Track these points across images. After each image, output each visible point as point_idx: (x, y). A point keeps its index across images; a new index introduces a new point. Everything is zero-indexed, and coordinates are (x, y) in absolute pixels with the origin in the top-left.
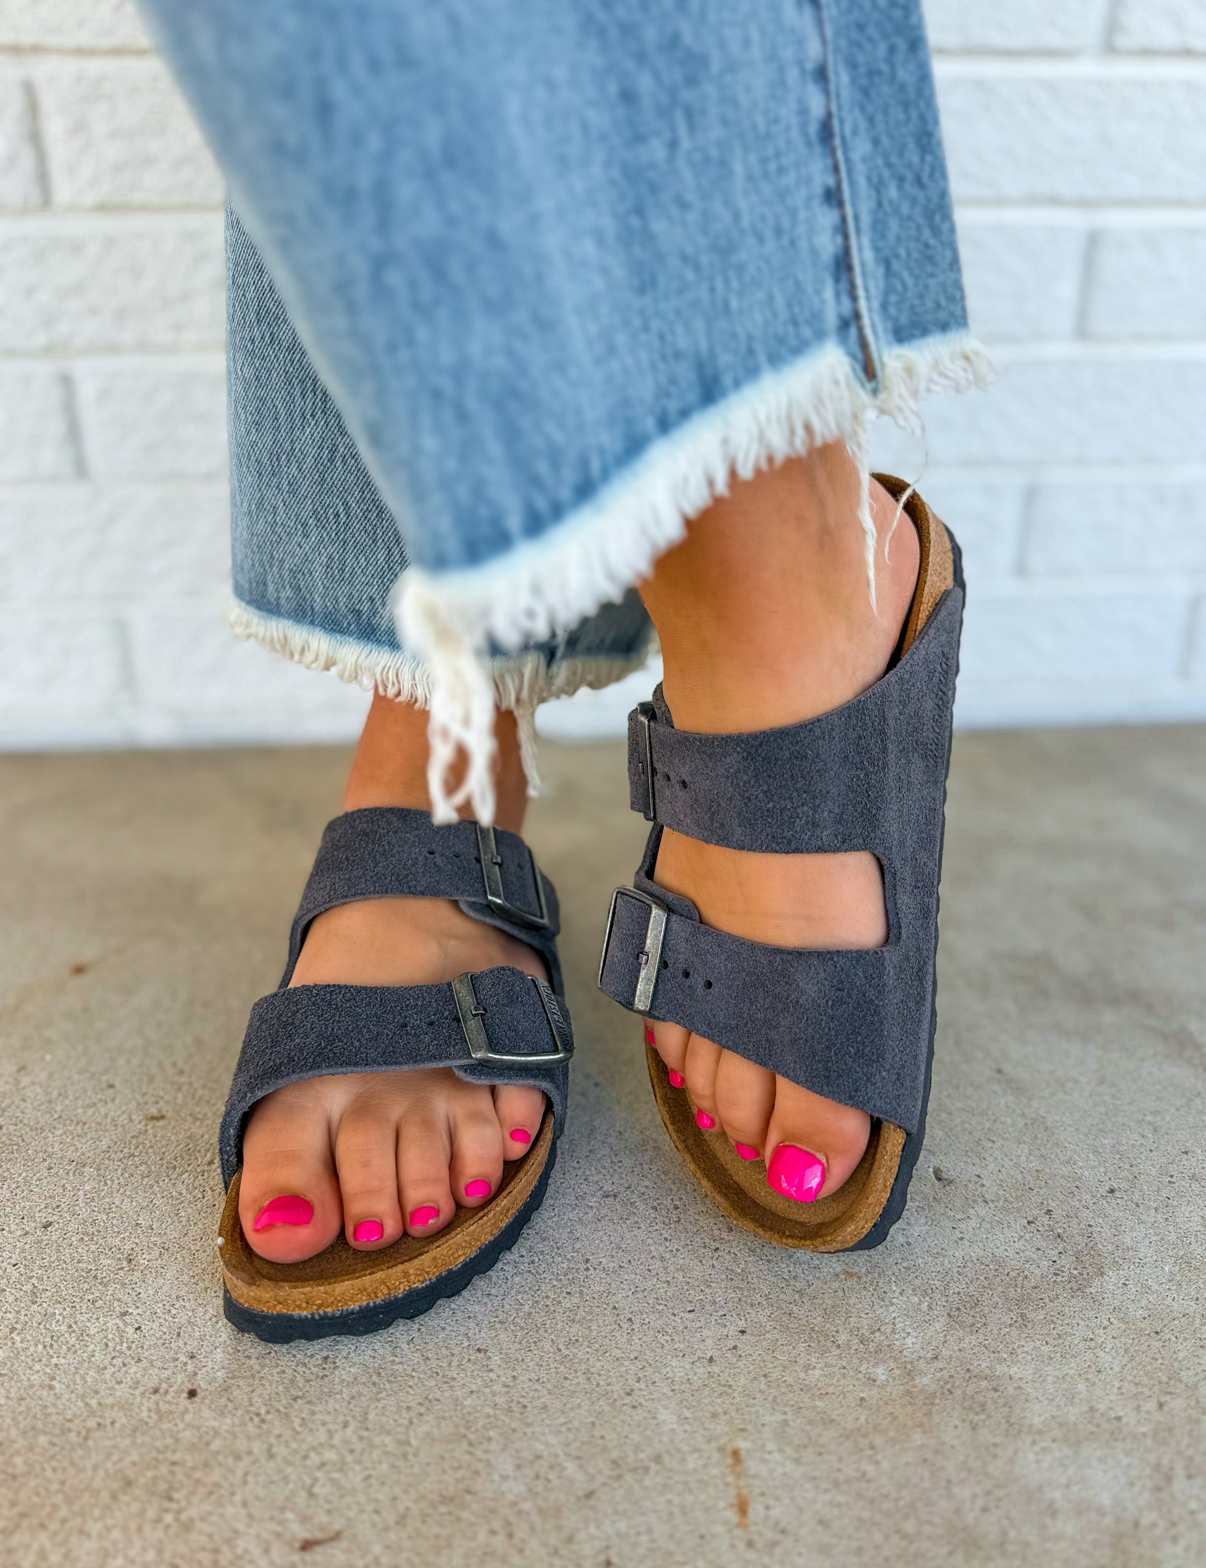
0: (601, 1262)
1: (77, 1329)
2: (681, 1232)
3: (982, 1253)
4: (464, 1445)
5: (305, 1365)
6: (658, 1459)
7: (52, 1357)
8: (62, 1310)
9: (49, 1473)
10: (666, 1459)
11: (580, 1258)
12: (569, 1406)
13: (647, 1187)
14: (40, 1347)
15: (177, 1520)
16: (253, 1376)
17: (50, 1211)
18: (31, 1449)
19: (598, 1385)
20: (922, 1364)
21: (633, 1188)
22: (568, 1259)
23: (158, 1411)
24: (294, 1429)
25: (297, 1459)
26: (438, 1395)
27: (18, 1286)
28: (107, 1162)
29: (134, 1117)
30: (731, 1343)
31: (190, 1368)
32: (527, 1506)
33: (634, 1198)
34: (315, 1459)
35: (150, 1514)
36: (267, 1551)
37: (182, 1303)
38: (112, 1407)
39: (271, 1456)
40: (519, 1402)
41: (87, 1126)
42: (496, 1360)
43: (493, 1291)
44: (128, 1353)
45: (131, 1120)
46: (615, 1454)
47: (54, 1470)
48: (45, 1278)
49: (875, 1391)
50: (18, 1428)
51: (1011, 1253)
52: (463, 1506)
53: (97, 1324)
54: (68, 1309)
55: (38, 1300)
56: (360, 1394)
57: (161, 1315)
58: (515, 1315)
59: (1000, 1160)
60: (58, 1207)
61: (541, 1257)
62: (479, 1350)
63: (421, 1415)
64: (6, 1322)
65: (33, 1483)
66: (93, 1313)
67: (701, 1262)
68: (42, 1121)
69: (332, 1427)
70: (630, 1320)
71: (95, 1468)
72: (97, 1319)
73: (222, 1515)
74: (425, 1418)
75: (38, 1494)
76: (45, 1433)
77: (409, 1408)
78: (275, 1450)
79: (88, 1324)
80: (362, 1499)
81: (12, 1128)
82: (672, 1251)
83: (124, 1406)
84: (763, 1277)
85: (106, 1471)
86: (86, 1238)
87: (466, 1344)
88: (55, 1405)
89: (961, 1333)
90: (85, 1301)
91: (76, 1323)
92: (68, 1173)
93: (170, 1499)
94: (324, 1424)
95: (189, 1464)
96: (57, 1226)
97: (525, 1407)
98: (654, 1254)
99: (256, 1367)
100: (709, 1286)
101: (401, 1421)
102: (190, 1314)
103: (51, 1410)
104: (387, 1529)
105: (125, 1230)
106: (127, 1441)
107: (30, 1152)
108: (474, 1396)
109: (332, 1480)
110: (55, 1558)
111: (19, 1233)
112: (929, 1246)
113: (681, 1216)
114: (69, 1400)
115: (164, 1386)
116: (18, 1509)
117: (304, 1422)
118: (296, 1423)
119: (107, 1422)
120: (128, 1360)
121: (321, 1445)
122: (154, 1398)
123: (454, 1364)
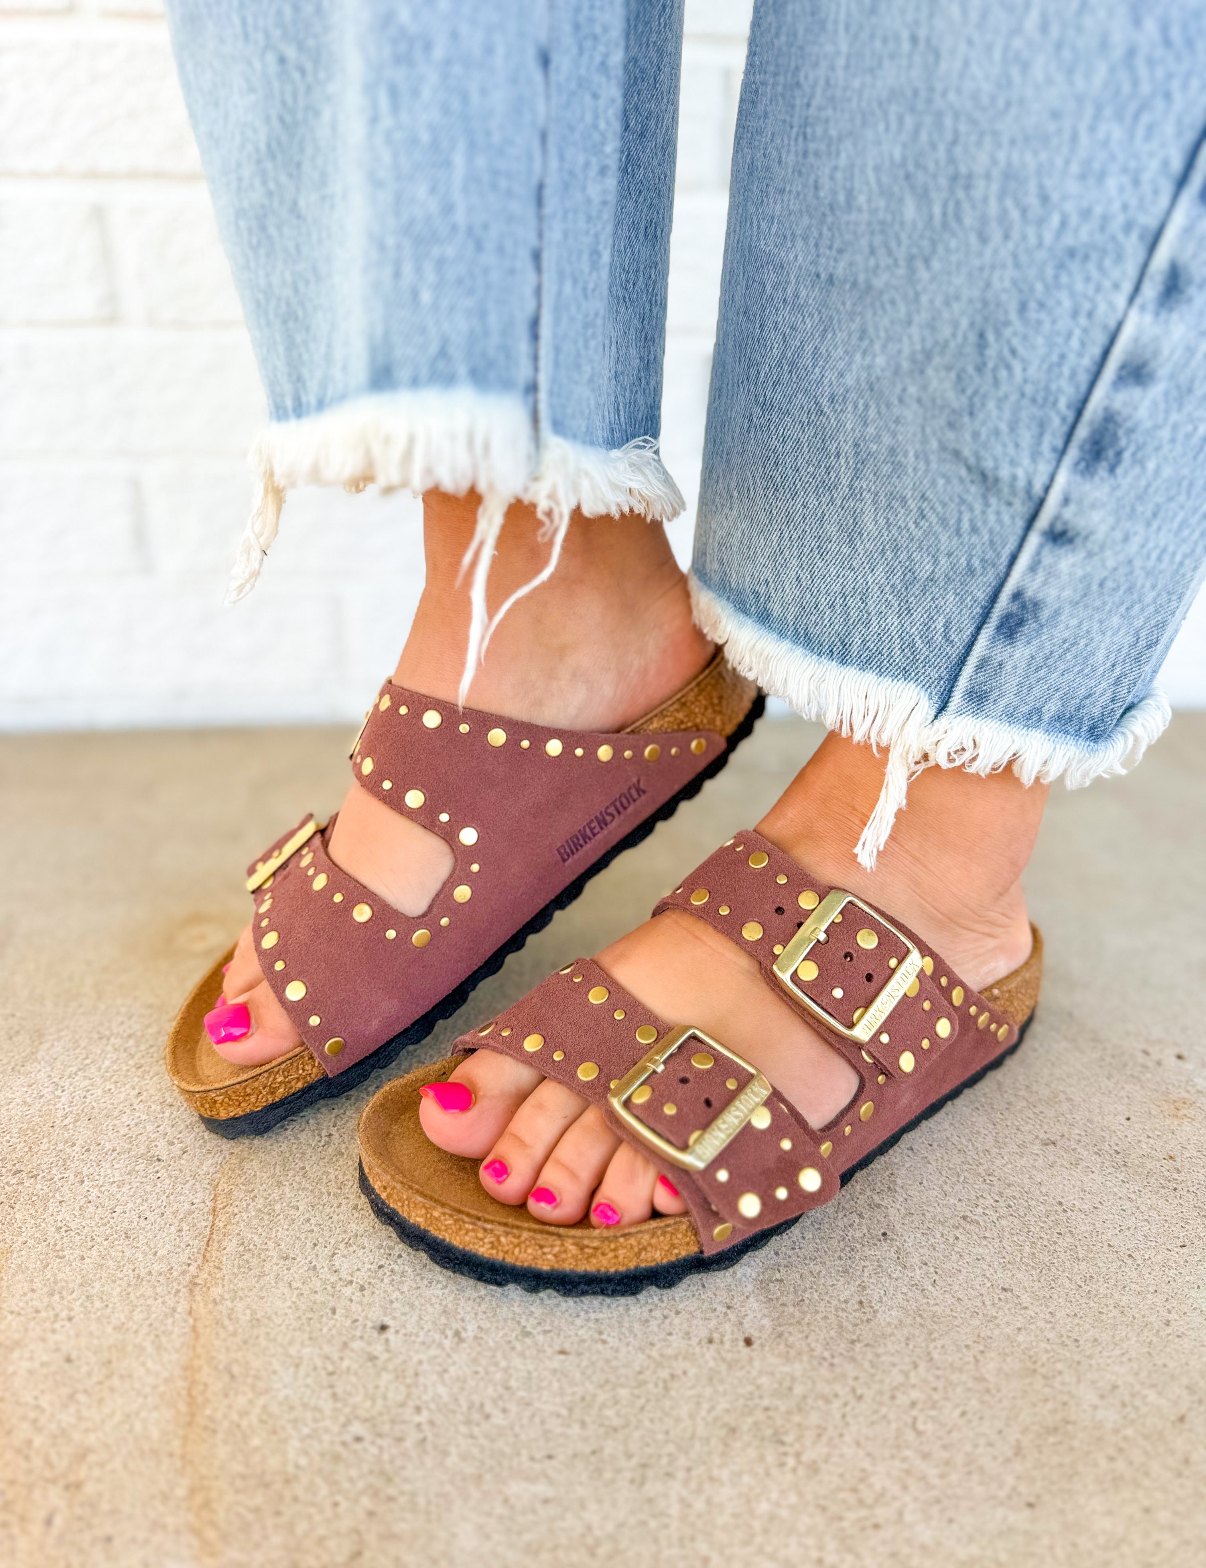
0: (1074, 1204)
2: (1134, 1175)
4: (1039, 1379)
5: (843, 1310)
9: (647, 1424)
11: (1053, 1201)
12: (1117, 1338)
15: (799, 1462)
16: (799, 1323)
18: (616, 1401)
19: (1134, 1318)
21: (1067, 1136)
22: (1042, 1203)
23: (724, 1360)
24: (867, 1371)
25: (885, 1399)
26: (989, 1333)
31: (733, 1317)
32: (1129, 1432)
33: (1073, 1145)
34: (903, 1399)
35: (770, 1458)
36: (905, 1488)
38: (676, 1357)
39: (859, 1398)
40: (1068, 1337)
42: (1025, 1299)
43: (987, 1235)
46: (1185, 1380)
47: (652, 1420)
50: (592, 1383)
52: (1070, 1436)
56: (914, 1335)
58: (1020, 1255)
61: (1015, 1201)
62: (1004, 1289)
63: (982, 1352)
65: (637, 1435)
67: (1167, 1201)
69: (904, 1368)
70: (1130, 1256)
71: (692, 1416)
73: (842, 1456)
74: (987, 1355)
75: (648, 1445)
76: (622, 1386)
77: (968, 1347)
78: (859, 1392)
80: (969, 1433)
82: (1135, 1192)
83: (687, 1356)
85: (704, 1419)
87: (989, 1284)
88: (617, 1358)
93: (782, 1443)
94: (893, 1365)
95: (783, 1409)
97: (1076, 1341)
98: (1120, 1195)
99: (797, 1314)
100: (1187, 1223)
101: (966, 1359)
103: (614, 1363)
104: (1009, 1461)
106: (709, 1390)
108: (1023, 1332)
109: (931, 1418)
110: (699, 1505)
114: (628, 1352)
115: (716, 1336)
116: (634, 1461)
117: (873, 1364)
118: (867, 1365)
119: (679, 1372)
120: (666, 1312)
121: (902, 1385)
122: (713, 1347)
123: (988, 1303)
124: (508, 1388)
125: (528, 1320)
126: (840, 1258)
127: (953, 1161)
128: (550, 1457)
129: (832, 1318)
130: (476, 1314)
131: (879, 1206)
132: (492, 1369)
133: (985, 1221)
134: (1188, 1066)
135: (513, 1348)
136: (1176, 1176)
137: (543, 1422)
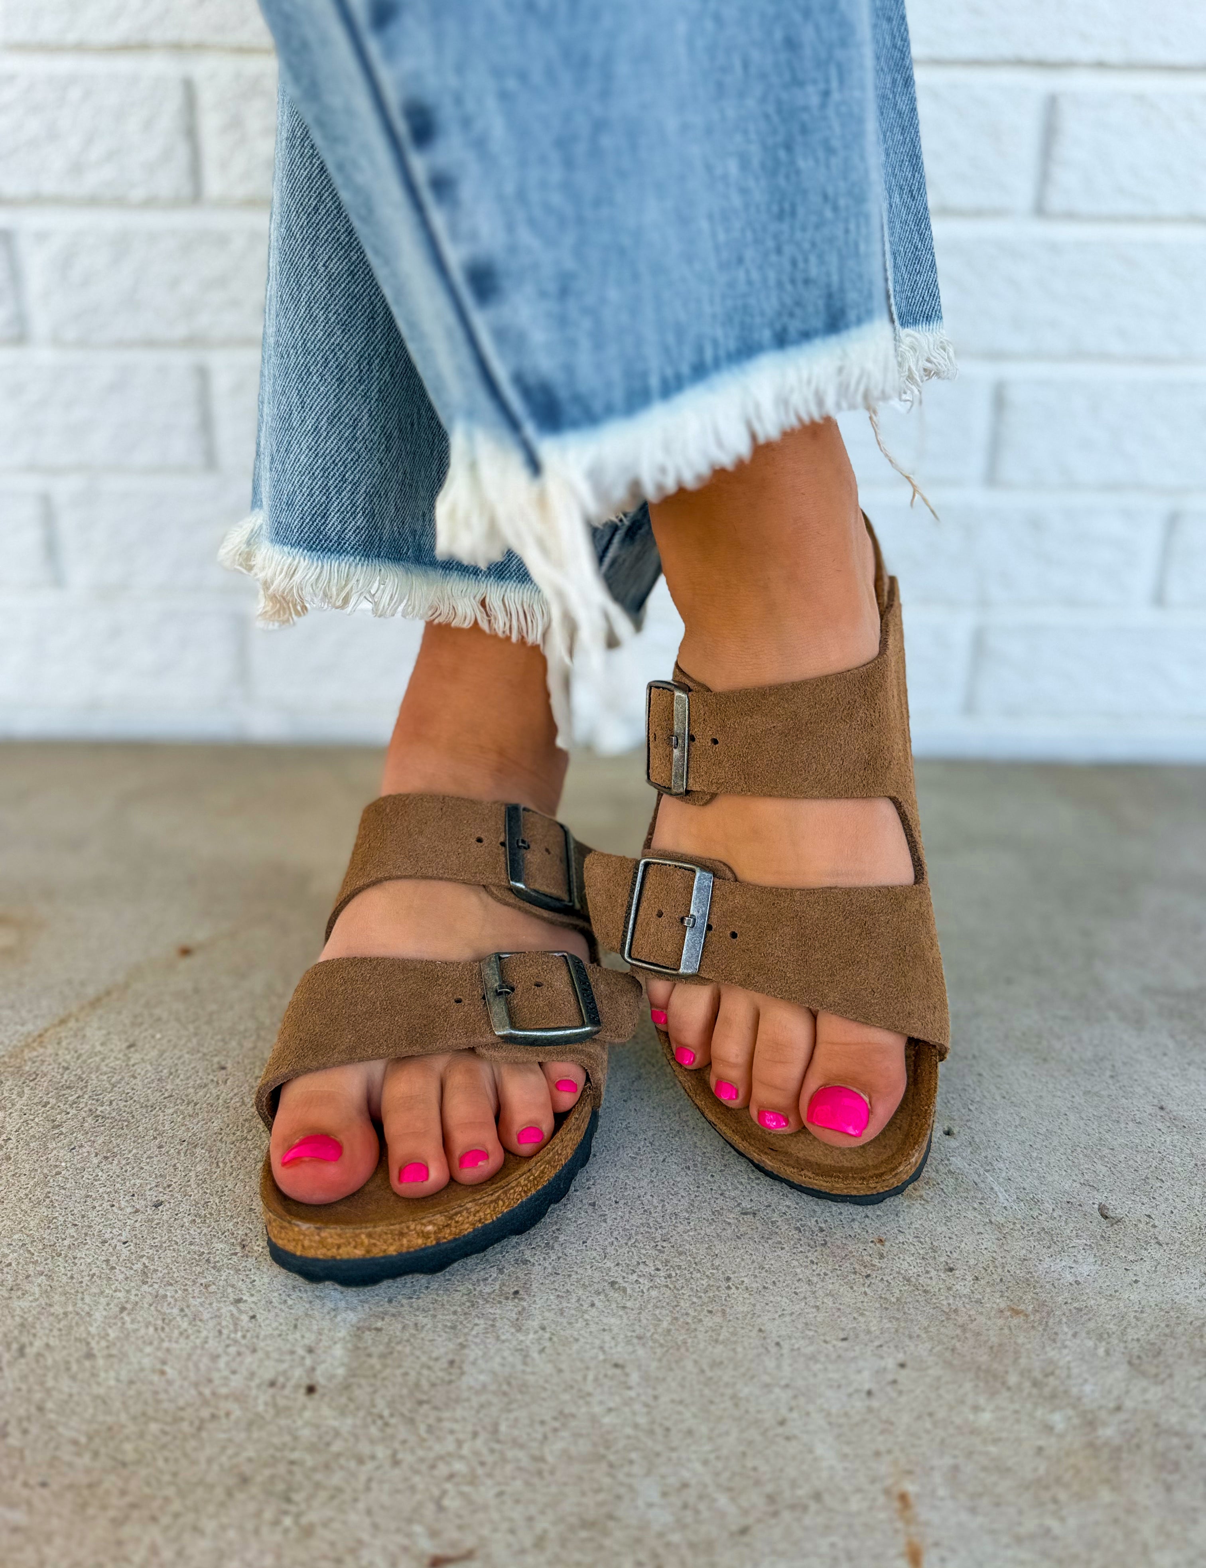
0: (743, 1282)
1: (189, 1313)
2: (828, 1256)
3: (1160, 1299)
4: (604, 1466)
5: (429, 1368)
6: (817, 1496)
7: (162, 1340)
8: (173, 1293)
9: (160, 1463)
10: (827, 1497)
11: (719, 1275)
12: (716, 1432)
13: (789, 1207)
14: (151, 1330)
15: (297, 1523)
16: (375, 1376)
17: (161, 1190)
18: (141, 1435)
19: (747, 1412)
20: (1103, 1414)
21: (773, 1207)
22: (707, 1276)
23: (275, 1405)
24: (419, 1436)
25: (424, 1467)
26: (573, 1410)
27: (129, 1265)
28: (219, 1144)
29: (246, 1100)
30: (890, 1377)
31: (308, 1362)
32: (675, 1538)
33: (775, 1217)
34: (443, 1470)
35: (268, 1515)
37: (299, 1294)
38: (226, 1397)
39: (396, 1463)
40: (661, 1424)
41: (198, 1106)
42: (635, 1377)
43: (629, 1304)
44: (243, 1342)
45: (243, 1103)
46: (769, 1488)
47: (166, 1460)
48: (156, 1258)
49: (1053, 1440)
50: (128, 1413)
51: (1192, 1300)
52: (606, 1533)
53: (210, 1310)
54: (180, 1292)
55: (149, 1280)
56: (490, 1404)
57: (276, 1304)
58: (653, 1330)
59: (1171, 1201)
60: (169, 1186)
61: (678, 1272)
62: (616, 1366)
63: (556, 1430)
64: (116, 1301)
65: (143, 1472)
66: (206, 1298)
67: (852, 1288)
68: (152, 1100)
69: (461, 1436)
70: (778, 1344)
71: (210, 1461)
72: (211, 1304)
73: (345, 1523)
74: (560, 1434)
75: (148, 1484)
76: (156, 1420)
77: (542, 1423)
78: (400, 1456)
79: (201, 1309)
80: (495, 1516)
81: (122, 1104)
82: (819, 1275)
83: (239, 1398)
84: (921, 1308)
85: (221, 1466)
86: (198, 1220)
87: (602, 1358)
88: (166, 1391)
89: (1144, 1383)
90: (198, 1285)
91: (188, 1306)
92: (179, 1153)
93: (289, 1500)
94: (452, 1432)
95: (309, 1464)
96: (168, 1205)
97: (668, 1430)
98: (801, 1277)
99: (378, 1366)
100: (862, 1315)
101: (534, 1436)
102: (307, 1306)
103: (162, 1396)
104: (523, 1551)
105: (239, 1215)
106: (243, 1435)
107: (140, 1129)
108: (613, 1414)
109: (462, 1494)
110: (168, 1554)
111: (129, 1210)
112: (1101, 1287)
113: (827, 1239)
114: (181, 1387)
115: (281, 1379)
116: (129, 1499)
117: (430, 1429)
118: (422, 1429)
119: (222, 1413)
120: (243, 1349)
121: (450, 1454)
122: (271, 1391)
123: (591, 1376)
124: (40, 1409)
125: (98, 1343)
126: (455, 1313)
127: (632, 1222)
128: (44, 1485)
129: (413, 1374)
130: (51, 1330)
131: (525, 1262)
132: (37, 1387)
133: (633, 1289)
134: (953, 1143)
135: (68, 1369)
136: (876, 1261)
137: (57, 1448)
